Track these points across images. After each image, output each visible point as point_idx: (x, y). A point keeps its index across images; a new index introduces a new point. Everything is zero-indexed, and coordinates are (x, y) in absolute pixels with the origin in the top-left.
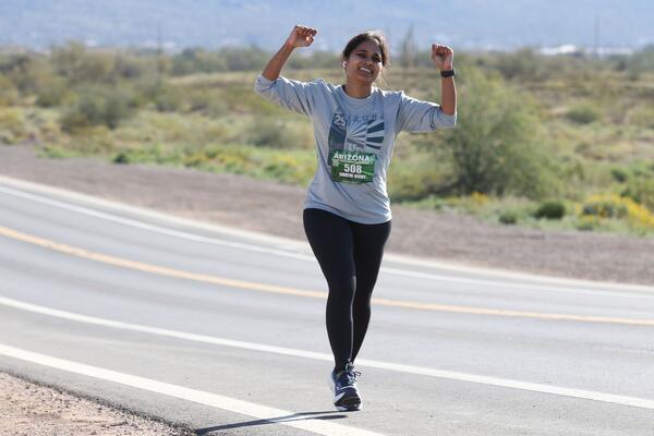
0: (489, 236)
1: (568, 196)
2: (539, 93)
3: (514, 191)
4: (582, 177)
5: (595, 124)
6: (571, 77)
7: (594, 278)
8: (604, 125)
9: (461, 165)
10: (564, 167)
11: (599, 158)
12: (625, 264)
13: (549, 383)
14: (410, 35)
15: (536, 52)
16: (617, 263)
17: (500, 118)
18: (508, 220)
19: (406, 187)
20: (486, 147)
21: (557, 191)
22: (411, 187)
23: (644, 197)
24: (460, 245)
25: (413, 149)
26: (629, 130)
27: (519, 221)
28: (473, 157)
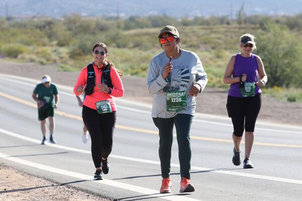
0: (282, 108)
3: (294, 85)
14: (242, 8)
17: (287, 49)
18: (292, 100)
20: (281, 64)
24: (268, 112)
27: (297, 100)
28: (274, 69)
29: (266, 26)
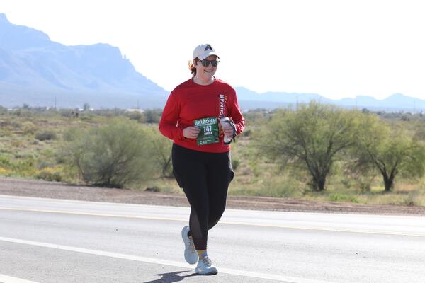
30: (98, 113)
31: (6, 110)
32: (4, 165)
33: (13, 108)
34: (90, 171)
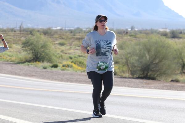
0: (40, 72)
1: (59, 62)
2: (52, 38)
3: (46, 61)
4: (62, 58)
5: (65, 46)
6: (60, 35)
7: (65, 82)
8: (67, 46)
9: (34, 55)
10: (58, 56)
11: (66, 54)
12: (72, 78)
13: (54, 106)
14: (22, 24)
15: (51, 29)
16: (70, 78)
17: (43, 44)
18: (45, 68)
19: (21, 60)
20: (40, 51)
21: (56, 61)
22: (22, 60)
23: (76, 63)
24: (34, 74)
25: (22, 51)
26: (73, 47)
27: (47, 68)
28: (37, 53)
29: (33, 33)
30: (141, 32)
31: (81, 30)
32: (80, 65)
33: (86, 29)
34: (135, 69)
